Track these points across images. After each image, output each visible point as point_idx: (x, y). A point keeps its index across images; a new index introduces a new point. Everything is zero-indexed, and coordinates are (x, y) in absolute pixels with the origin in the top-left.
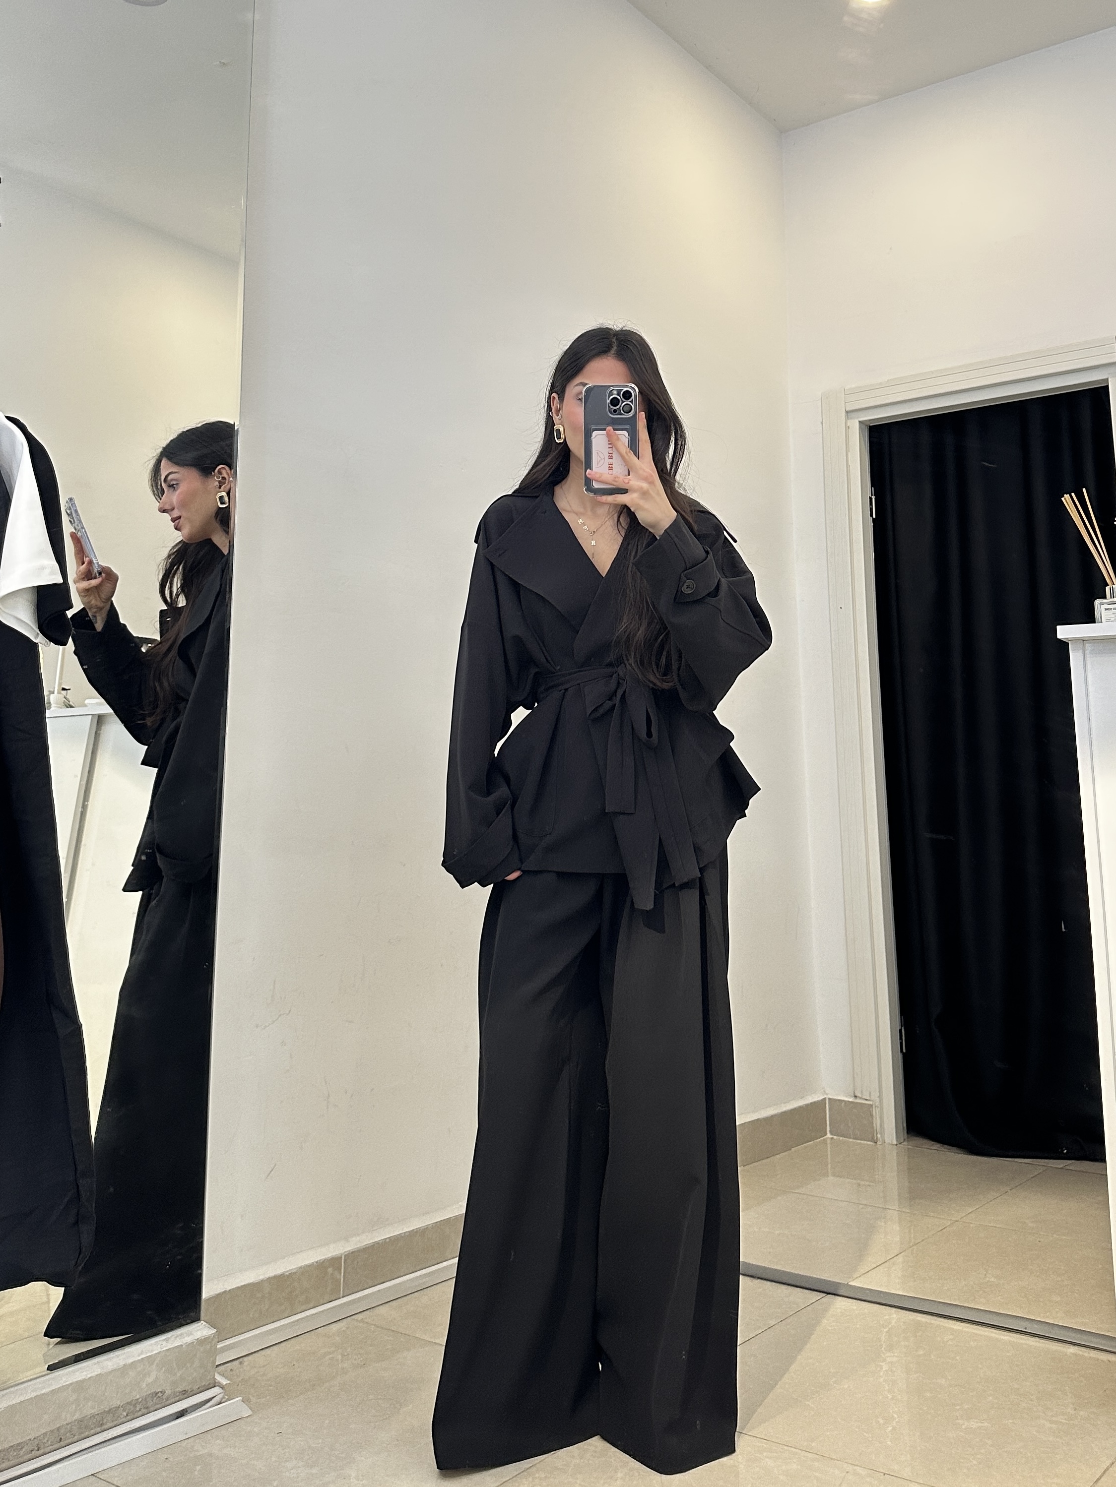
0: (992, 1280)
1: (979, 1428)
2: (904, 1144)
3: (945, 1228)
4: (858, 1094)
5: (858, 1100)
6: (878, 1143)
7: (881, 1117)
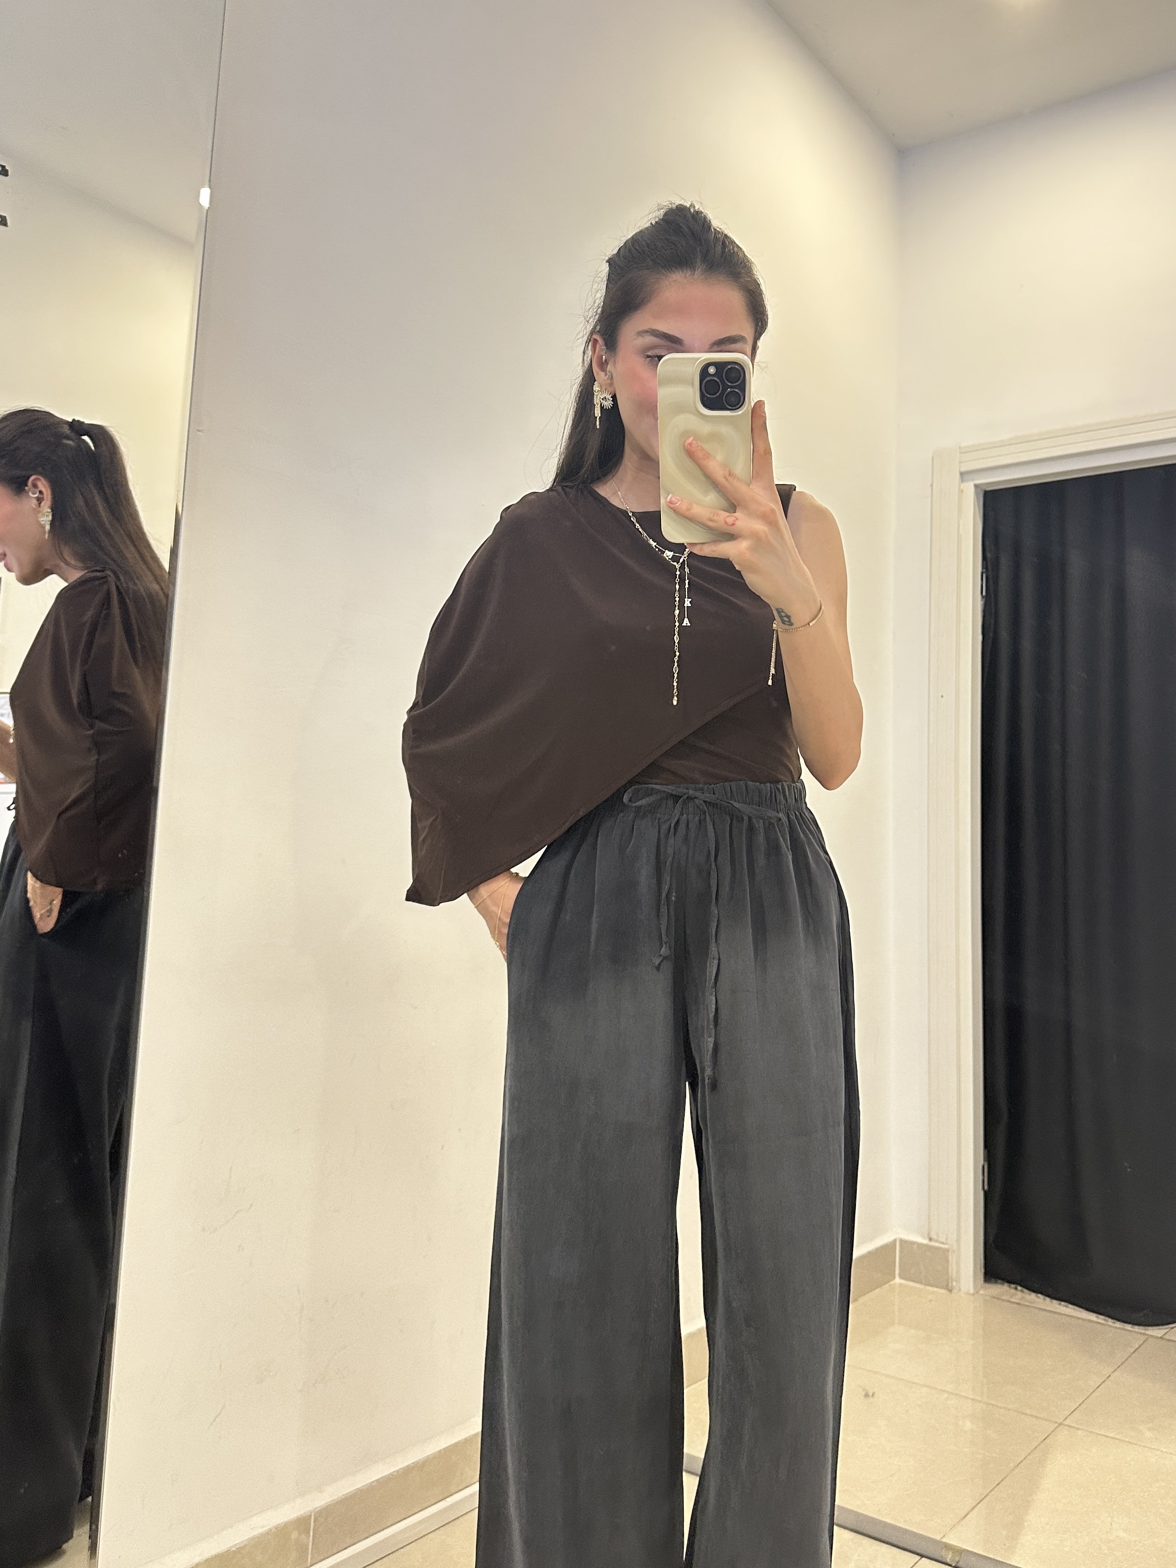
2: (982, 1292)
3: (1048, 1436)
4: (934, 1236)
5: (933, 1244)
6: (953, 1291)
7: (958, 1263)
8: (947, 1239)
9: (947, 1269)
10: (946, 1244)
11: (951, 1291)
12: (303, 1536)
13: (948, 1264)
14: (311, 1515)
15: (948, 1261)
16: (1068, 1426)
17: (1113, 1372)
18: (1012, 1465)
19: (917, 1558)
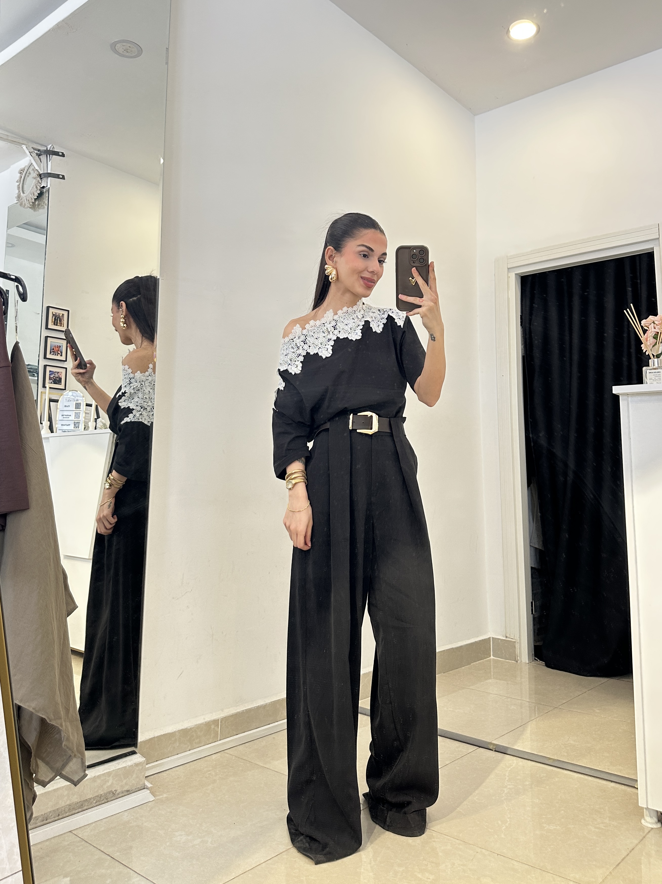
0: (572, 742)
1: (555, 829)
2: (532, 663)
3: (549, 711)
4: (508, 636)
5: (508, 639)
6: (518, 662)
7: (520, 648)
8: (514, 637)
9: (515, 651)
10: (514, 639)
11: (517, 662)
12: (216, 728)
13: (515, 649)
14: (219, 720)
15: (515, 647)
16: (560, 708)
19: (477, 747)
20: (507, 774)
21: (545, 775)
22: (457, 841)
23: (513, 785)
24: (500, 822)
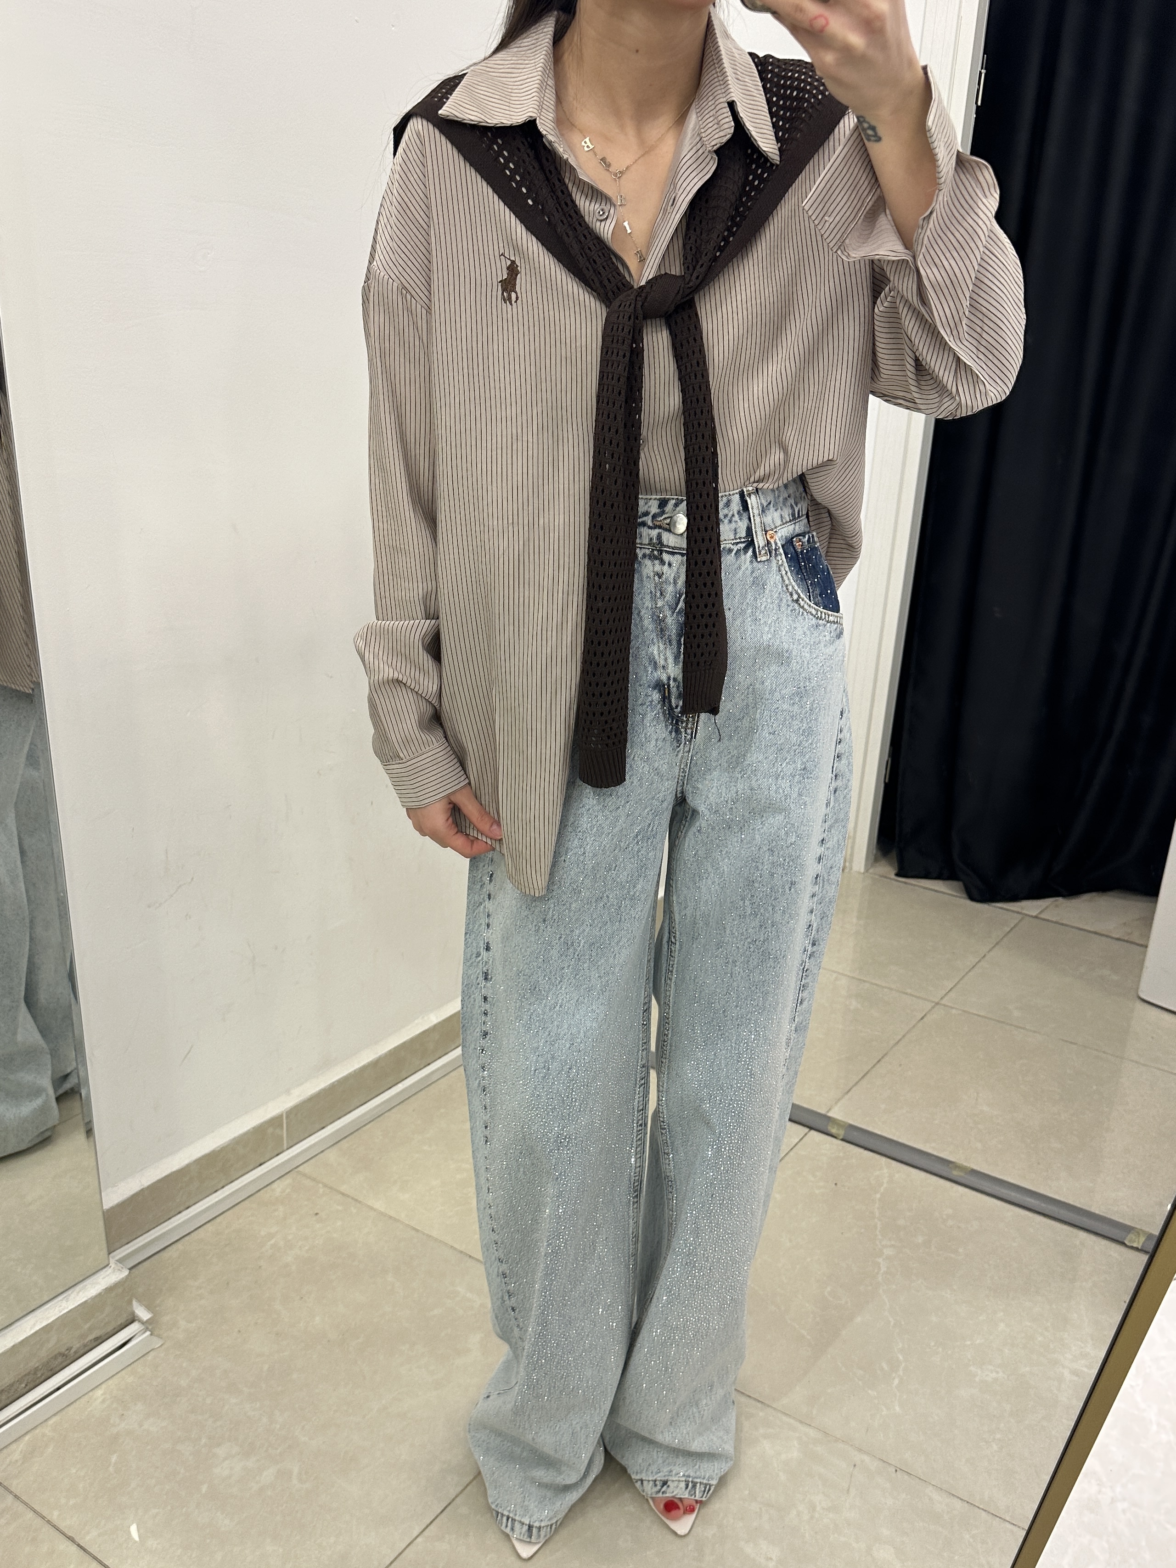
0: (985, 1108)
1: (996, 1380)
2: (871, 871)
3: (925, 1015)
12: (277, 1129)
14: (283, 1114)
16: (944, 1005)
17: (989, 952)
18: (892, 1042)
19: (807, 1130)
20: (877, 1214)
21: (950, 1211)
22: (812, 1433)
23: (892, 1246)
24: (885, 1366)
